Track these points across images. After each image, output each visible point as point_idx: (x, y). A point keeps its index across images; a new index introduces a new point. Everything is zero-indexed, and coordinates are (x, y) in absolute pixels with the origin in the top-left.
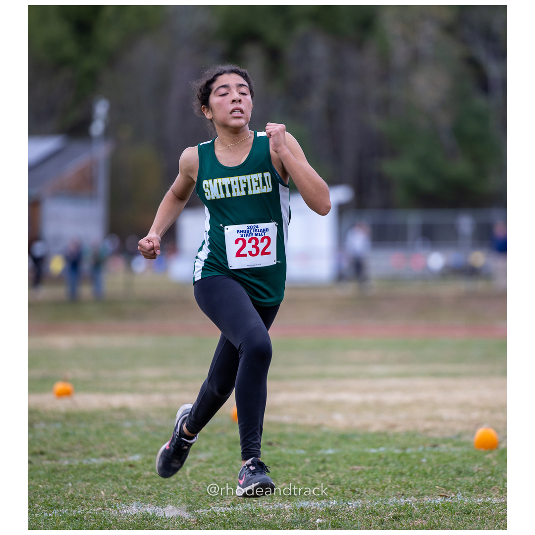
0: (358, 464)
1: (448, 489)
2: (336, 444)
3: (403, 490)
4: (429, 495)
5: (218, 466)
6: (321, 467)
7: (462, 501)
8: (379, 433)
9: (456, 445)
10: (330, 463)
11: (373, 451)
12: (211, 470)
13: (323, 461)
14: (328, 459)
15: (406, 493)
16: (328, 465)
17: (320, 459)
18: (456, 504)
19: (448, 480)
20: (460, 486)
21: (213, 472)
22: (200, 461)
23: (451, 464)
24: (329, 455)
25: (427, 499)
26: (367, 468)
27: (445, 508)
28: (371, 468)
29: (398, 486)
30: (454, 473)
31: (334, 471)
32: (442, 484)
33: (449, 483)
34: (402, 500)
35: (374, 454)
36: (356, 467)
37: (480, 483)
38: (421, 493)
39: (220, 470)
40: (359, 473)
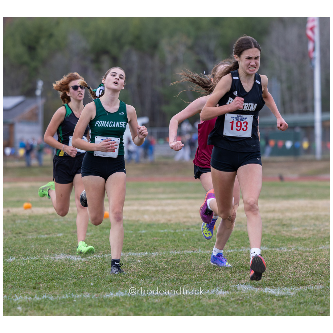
0: (156, 237)
1: (195, 247)
2: (146, 229)
3: (176, 248)
4: (187, 250)
5: (96, 238)
6: (140, 238)
7: (201, 252)
8: (164, 224)
9: (197, 228)
10: (144, 236)
11: (162, 231)
12: (93, 240)
13: (141, 236)
14: (143, 235)
15: (177, 249)
16: (143, 237)
17: (139, 235)
18: (198, 254)
19: (194, 244)
20: (200, 246)
21: (94, 241)
22: (88, 236)
23: (196, 237)
24: (143, 233)
25: (185, 252)
26: (160, 239)
27: (194, 255)
28: (162, 238)
29: (173, 246)
30: (197, 240)
31: (146, 240)
32: (192, 245)
33: (195, 245)
34: (175, 252)
35: (162, 233)
36: (155, 238)
37: (208, 245)
38: (183, 249)
39: (97, 240)
40: (156, 241)
